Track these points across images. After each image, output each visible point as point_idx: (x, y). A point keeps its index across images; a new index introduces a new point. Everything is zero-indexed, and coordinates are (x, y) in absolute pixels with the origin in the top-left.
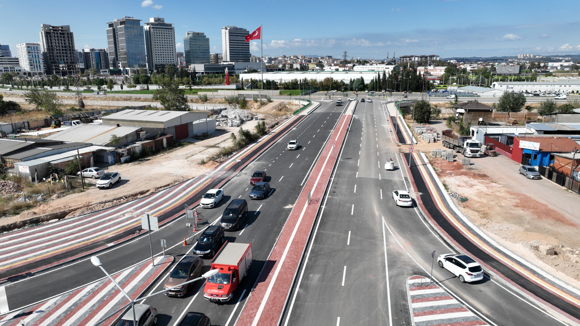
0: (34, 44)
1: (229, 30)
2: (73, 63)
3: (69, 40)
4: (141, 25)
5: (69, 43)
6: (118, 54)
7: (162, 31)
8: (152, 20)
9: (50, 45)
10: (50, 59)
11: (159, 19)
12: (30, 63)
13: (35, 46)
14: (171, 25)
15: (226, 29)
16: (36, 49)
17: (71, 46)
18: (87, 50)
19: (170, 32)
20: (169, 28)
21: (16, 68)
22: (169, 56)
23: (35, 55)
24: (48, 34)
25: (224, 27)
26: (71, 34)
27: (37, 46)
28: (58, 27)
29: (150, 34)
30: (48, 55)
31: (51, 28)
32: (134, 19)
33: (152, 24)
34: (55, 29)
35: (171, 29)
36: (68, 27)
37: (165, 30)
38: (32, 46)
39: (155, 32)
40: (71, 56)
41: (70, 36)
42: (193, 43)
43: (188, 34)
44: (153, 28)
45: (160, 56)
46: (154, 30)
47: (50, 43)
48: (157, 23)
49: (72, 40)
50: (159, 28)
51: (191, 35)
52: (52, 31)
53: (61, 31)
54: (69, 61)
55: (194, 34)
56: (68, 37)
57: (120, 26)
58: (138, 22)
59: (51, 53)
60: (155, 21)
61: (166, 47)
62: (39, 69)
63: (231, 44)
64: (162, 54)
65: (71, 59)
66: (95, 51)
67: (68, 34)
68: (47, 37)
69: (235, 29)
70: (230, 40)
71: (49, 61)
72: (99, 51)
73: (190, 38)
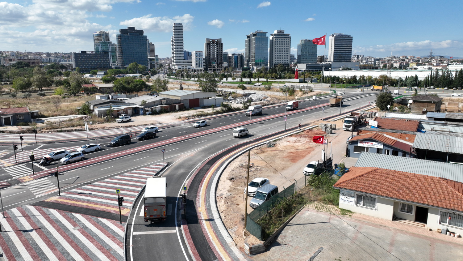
0: (200, 51)
1: (335, 37)
2: (221, 63)
3: (220, 48)
4: (267, 36)
5: (220, 50)
6: (251, 57)
7: (281, 40)
8: (275, 32)
9: (209, 51)
10: (208, 61)
11: (281, 31)
12: (196, 63)
13: (200, 52)
14: (288, 35)
15: (333, 36)
16: (200, 55)
17: (221, 52)
18: (230, 55)
19: (287, 40)
20: (287, 37)
21: (189, 67)
22: (285, 58)
23: (199, 59)
24: (208, 45)
25: (331, 35)
26: (222, 44)
27: (201, 52)
28: (215, 40)
29: (273, 42)
30: (207, 58)
31: (211, 40)
32: (263, 32)
33: (275, 35)
34: (213, 41)
35: (289, 38)
36: (221, 40)
37: (284, 39)
38: (199, 52)
39: (277, 40)
40: (220, 59)
41: (221, 45)
42: (304, 48)
43: (301, 41)
44: (275, 38)
45: (278, 58)
46: (276, 39)
47: (209, 50)
48: (278, 34)
49: (222, 48)
50: (279, 38)
51: (303, 42)
52: (211, 42)
53: (217, 42)
54: (219, 62)
55: (305, 40)
56: (220, 46)
57: (253, 37)
58: (265, 34)
59: (209, 57)
60: (278, 32)
61: (284, 51)
62: (200, 67)
63: (336, 48)
64: (280, 56)
65: (220, 61)
66: (235, 55)
67: (220, 44)
68: (207, 46)
69: (341, 35)
70: (335, 45)
71: (207, 62)
72: (237, 55)
73: (302, 44)
